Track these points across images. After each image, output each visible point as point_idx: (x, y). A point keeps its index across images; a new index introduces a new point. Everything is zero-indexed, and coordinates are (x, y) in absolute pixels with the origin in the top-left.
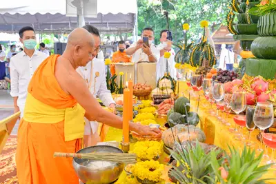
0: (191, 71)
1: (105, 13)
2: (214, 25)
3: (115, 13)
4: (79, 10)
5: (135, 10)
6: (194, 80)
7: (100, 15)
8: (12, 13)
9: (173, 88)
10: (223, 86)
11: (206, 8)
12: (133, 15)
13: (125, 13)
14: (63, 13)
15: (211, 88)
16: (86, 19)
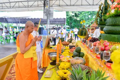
1: (56, 18)
2: (92, 22)
3: (59, 18)
4: (47, 17)
5: (65, 17)
6: (83, 41)
7: (54, 18)
8: (27, 18)
11: (90, 16)
13: (62, 18)
14: (43, 18)
15: (89, 44)
16: (50, 20)
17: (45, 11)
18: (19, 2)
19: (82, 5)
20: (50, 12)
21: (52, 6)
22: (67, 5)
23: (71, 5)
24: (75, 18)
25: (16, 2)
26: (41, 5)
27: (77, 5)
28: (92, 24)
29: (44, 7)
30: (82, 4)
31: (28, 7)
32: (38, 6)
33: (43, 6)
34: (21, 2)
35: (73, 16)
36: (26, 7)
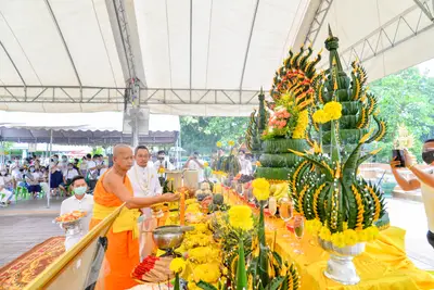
0: (224, 176)
1: (154, 130)
3: (163, 131)
4: (134, 129)
5: (177, 127)
7: (150, 132)
9: (211, 189)
10: (243, 185)
12: (176, 133)
13: (171, 130)
14: (120, 130)
16: (139, 135)
17: (128, 113)
18: (54, 87)
19: (216, 103)
20: (141, 118)
21: (145, 103)
22: (183, 102)
23: (191, 103)
24: (200, 129)
25: (47, 87)
26: (116, 98)
27: (206, 103)
28: (240, 142)
29: (126, 103)
30: (218, 100)
31: (81, 102)
32: (109, 101)
33: (123, 100)
34: (61, 87)
35: (196, 124)
36: (74, 102)
